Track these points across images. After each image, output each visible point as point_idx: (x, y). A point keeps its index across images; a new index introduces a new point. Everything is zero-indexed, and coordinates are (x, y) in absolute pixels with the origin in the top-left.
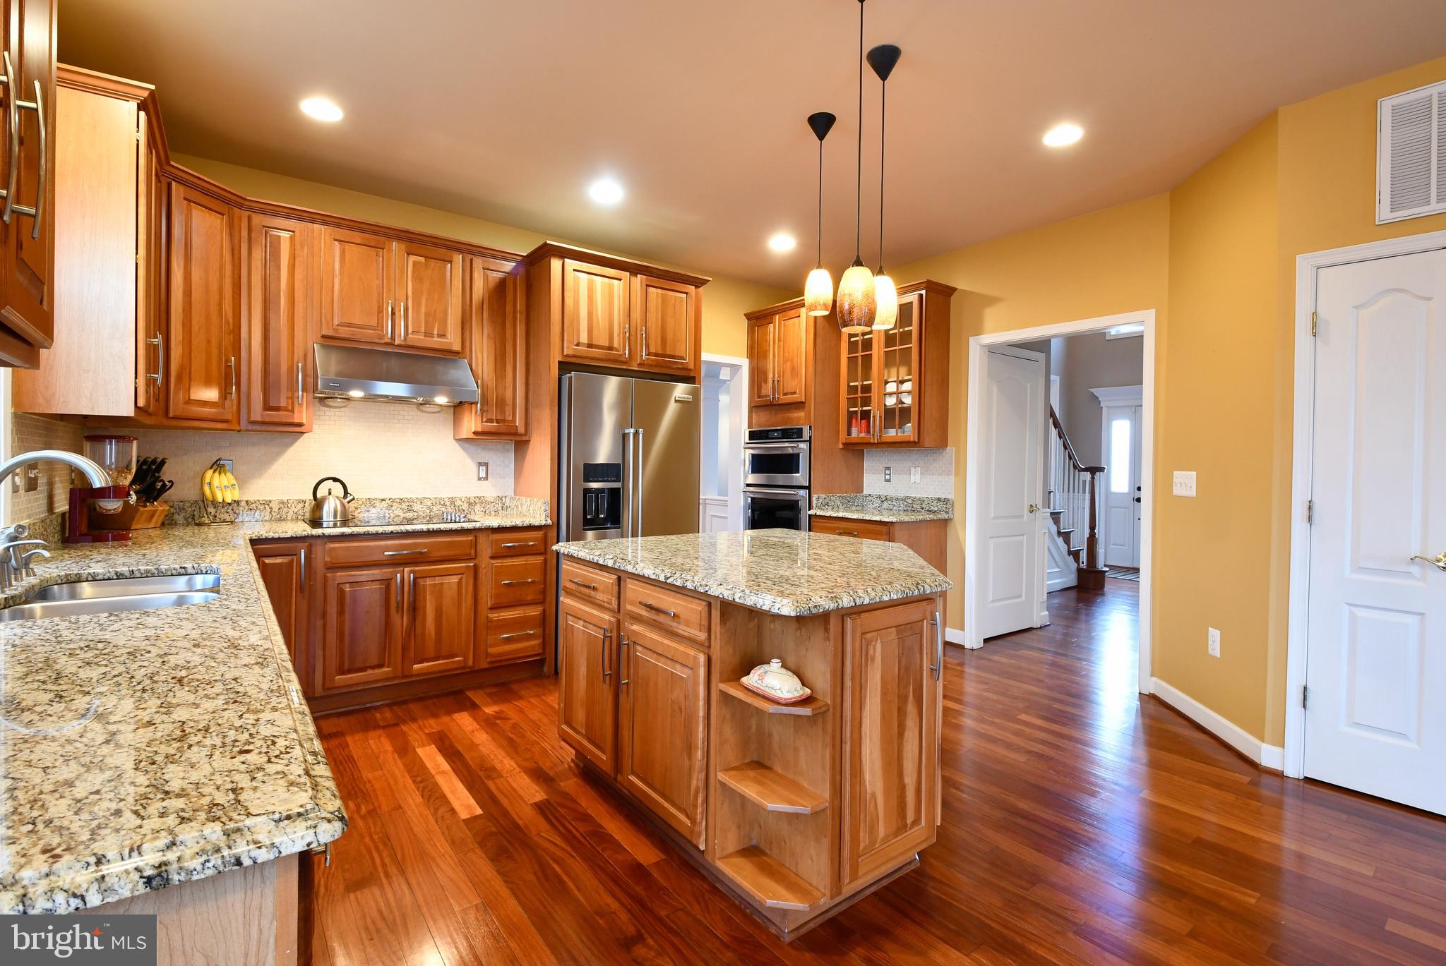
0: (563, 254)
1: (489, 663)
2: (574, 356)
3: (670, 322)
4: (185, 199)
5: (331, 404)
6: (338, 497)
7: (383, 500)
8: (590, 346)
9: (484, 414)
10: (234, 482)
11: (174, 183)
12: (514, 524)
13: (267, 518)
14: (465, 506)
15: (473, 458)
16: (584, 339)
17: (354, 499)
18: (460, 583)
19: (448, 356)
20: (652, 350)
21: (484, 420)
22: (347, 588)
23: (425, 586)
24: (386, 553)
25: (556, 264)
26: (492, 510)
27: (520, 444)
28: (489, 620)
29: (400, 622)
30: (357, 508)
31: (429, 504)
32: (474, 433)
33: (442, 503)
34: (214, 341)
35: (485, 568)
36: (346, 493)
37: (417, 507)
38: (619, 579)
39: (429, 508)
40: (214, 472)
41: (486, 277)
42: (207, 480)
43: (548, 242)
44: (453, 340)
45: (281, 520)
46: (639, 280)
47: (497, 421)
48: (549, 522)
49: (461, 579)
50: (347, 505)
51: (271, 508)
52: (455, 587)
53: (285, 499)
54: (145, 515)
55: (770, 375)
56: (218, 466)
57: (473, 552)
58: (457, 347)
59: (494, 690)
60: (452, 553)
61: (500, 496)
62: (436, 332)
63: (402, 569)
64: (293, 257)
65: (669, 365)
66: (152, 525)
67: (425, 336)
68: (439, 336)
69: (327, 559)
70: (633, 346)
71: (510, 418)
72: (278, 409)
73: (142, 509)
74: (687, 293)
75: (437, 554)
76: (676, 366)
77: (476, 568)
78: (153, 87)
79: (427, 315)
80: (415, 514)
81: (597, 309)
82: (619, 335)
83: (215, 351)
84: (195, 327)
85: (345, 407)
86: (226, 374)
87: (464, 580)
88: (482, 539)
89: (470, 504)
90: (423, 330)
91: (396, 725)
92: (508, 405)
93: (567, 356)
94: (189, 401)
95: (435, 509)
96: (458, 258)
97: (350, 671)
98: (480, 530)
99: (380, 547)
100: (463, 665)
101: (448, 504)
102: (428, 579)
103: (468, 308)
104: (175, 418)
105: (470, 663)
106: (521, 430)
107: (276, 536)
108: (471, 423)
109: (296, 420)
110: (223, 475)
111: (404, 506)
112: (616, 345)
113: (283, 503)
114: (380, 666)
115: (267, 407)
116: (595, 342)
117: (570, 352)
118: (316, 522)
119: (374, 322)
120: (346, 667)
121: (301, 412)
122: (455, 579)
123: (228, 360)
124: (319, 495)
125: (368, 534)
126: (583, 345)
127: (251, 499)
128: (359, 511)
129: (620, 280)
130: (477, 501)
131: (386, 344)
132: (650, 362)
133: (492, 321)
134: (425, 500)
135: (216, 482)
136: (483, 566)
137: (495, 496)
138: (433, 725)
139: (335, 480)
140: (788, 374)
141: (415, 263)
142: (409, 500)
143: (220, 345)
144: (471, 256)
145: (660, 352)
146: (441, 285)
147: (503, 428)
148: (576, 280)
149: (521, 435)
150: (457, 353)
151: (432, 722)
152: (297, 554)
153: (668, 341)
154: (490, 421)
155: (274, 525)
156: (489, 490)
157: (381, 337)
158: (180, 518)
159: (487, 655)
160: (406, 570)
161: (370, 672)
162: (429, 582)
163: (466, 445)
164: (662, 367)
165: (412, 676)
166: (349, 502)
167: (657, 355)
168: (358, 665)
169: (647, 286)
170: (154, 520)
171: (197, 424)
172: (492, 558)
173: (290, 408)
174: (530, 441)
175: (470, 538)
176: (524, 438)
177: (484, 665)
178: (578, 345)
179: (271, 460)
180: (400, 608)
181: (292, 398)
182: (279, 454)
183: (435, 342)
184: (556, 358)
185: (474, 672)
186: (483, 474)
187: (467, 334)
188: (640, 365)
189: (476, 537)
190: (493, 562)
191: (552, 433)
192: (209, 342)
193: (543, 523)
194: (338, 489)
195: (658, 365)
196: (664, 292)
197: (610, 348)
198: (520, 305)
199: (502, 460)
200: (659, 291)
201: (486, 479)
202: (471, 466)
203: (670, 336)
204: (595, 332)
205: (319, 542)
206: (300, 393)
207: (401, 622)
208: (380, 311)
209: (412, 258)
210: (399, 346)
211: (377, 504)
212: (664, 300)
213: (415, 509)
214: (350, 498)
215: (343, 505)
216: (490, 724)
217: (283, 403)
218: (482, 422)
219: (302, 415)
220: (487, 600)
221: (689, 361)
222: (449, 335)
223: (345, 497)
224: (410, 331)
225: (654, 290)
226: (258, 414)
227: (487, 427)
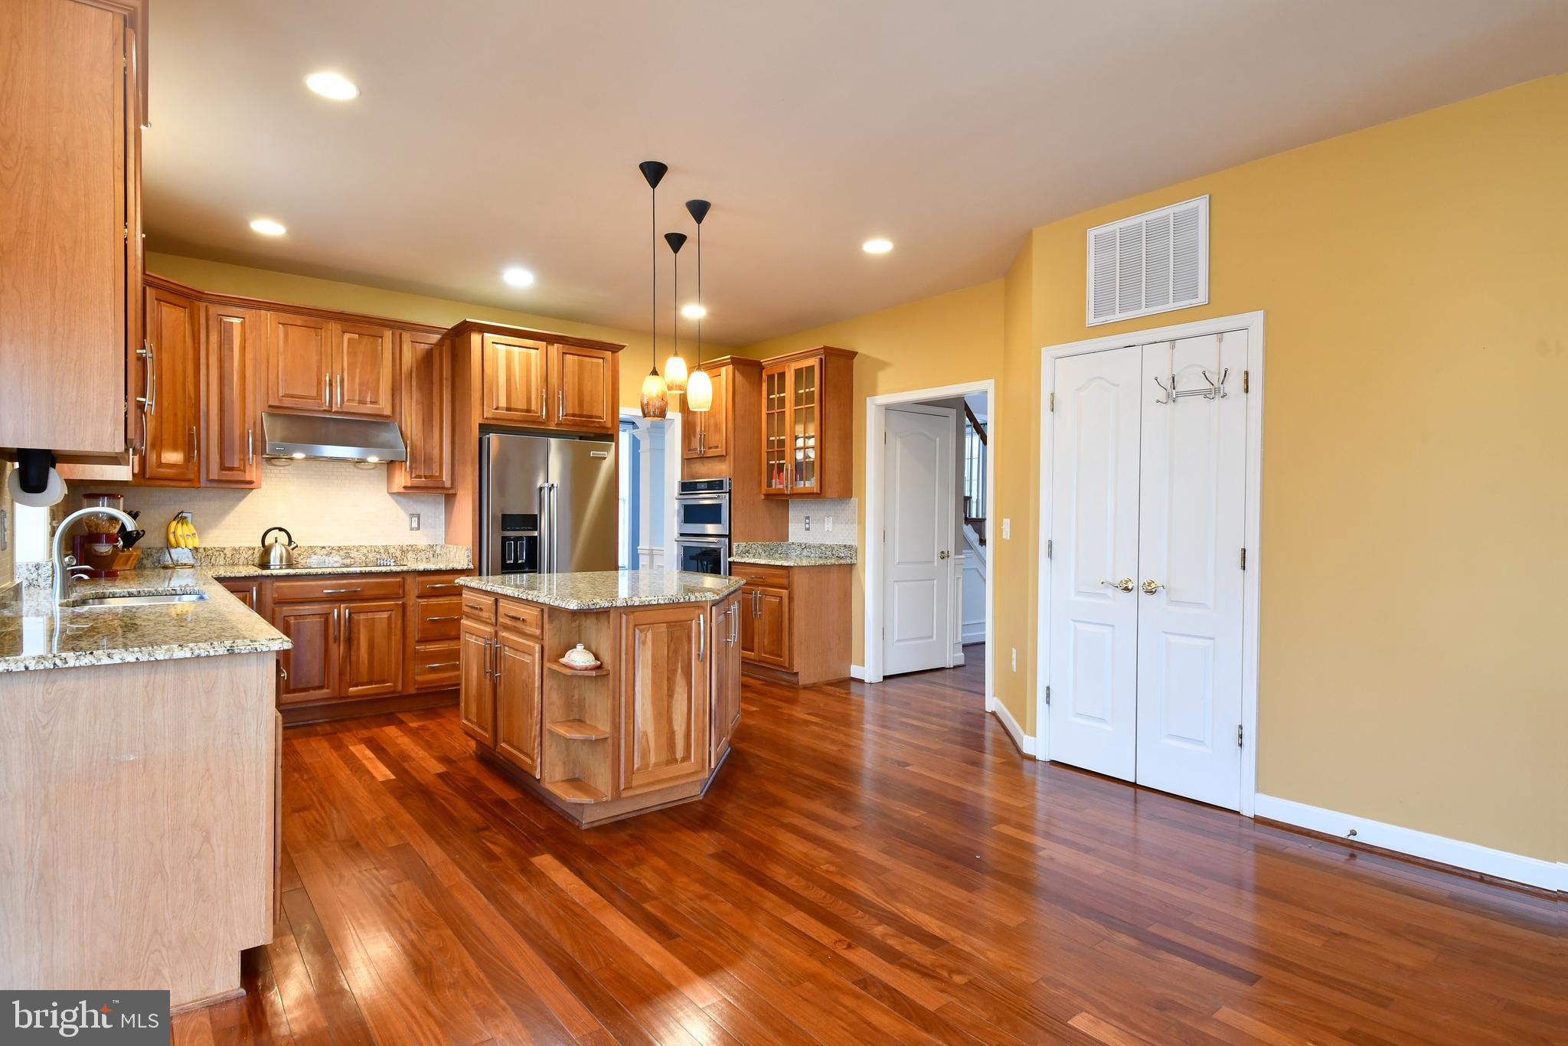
0: (483, 329)
1: (418, 689)
2: (493, 419)
3: (588, 386)
4: (157, 299)
5: (274, 463)
6: (283, 545)
7: (323, 548)
8: (508, 409)
9: (414, 471)
10: (195, 532)
11: (147, 288)
12: (438, 567)
13: (222, 563)
14: (398, 554)
15: (406, 511)
16: (503, 403)
17: (297, 546)
18: (389, 618)
19: (379, 421)
20: (570, 411)
21: (413, 475)
22: (292, 621)
23: (358, 620)
24: (325, 591)
25: (475, 338)
26: (424, 557)
27: (450, 498)
28: (417, 652)
29: (336, 650)
30: (300, 555)
31: (365, 551)
32: (405, 487)
33: (377, 550)
34: (180, 415)
35: (412, 606)
36: (290, 541)
37: (354, 553)
38: (496, 600)
39: (365, 555)
40: (178, 522)
41: (414, 349)
42: (172, 530)
43: (468, 320)
44: (384, 406)
45: (233, 564)
46: (555, 350)
47: (426, 477)
48: (471, 566)
49: (390, 615)
50: (291, 551)
51: (225, 554)
52: (385, 622)
53: (237, 546)
54: (123, 559)
55: (698, 429)
56: (180, 518)
57: (401, 592)
58: (388, 412)
59: (422, 712)
60: (382, 592)
61: (431, 544)
62: (369, 400)
63: (338, 605)
64: (244, 340)
65: (585, 424)
66: (128, 567)
67: (359, 403)
68: (371, 403)
69: (275, 596)
70: (550, 406)
71: (438, 474)
72: (231, 469)
73: (121, 554)
74: (603, 359)
75: (369, 593)
76: (593, 425)
77: (404, 607)
79: (361, 384)
80: (352, 560)
81: (515, 377)
82: (537, 399)
83: (180, 422)
84: (165, 404)
85: (289, 465)
86: (189, 441)
87: (393, 617)
88: (409, 580)
89: (403, 551)
90: (357, 398)
91: (335, 734)
92: (435, 462)
93: (487, 418)
94: (160, 465)
95: (370, 556)
96: (388, 334)
97: (295, 691)
98: (407, 572)
99: (319, 586)
100: (392, 689)
101: (382, 551)
102: (361, 614)
103: (398, 378)
104: (149, 478)
105: (400, 688)
106: (448, 484)
107: (233, 575)
108: (401, 479)
109: (248, 478)
110: (185, 526)
111: (342, 553)
112: (533, 407)
113: (235, 550)
114: (321, 687)
115: (223, 468)
116: (513, 406)
117: (490, 416)
118: (264, 564)
119: (314, 393)
120: (291, 687)
121: (251, 472)
122: (385, 615)
123: (190, 429)
124: (267, 543)
125: (309, 575)
126: (502, 409)
127: (208, 546)
128: (302, 557)
129: (537, 349)
130: (409, 548)
131: (325, 411)
132: (568, 422)
133: (420, 388)
134: (361, 548)
135: (179, 532)
136: (411, 604)
137: (427, 544)
138: (365, 733)
139: (281, 529)
140: (712, 429)
141: (350, 340)
142: (347, 548)
143: (184, 417)
144: (400, 331)
145: (577, 413)
146: (375, 358)
147: (430, 483)
148: (495, 352)
149: (448, 489)
150: (388, 417)
152: (250, 591)
153: (585, 403)
154: (419, 477)
155: (229, 568)
156: (421, 539)
157: (321, 405)
158: (147, 562)
159: (416, 682)
160: (342, 606)
161: (312, 692)
162: (362, 616)
163: (399, 498)
164: (579, 426)
165: (348, 697)
166: (293, 549)
167: (574, 415)
168: (301, 686)
169: (563, 353)
170: (130, 562)
171: (163, 482)
172: (419, 597)
173: (242, 468)
174: (456, 494)
175: (398, 580)
176: (451, 492)
177: (412, 691)
178: (497, 409)
179: (225, 512)
180: (337, 639)
181: (244, 459)
182: (232, 507)
183: (368, 408)
184: (476, 420)
185: (402, 698)
186: (415, 525)
187: (397, 401)
188: (558, 424)
189: (403, 578)
190: (420, 600)
191: (474, 486)
192: (176, 415)
193: (465, 567)
194: (284, 539)
195: (575, 424)
196: (581, 358)
197: (528, 411)
198: (447, 372)
199: (433, 512)
200: (576, 357)
201: (418, 528)
202: (406, 518)
203: (587, 399)
204: (513, 396)
205: (268, 581)
206: (251, 455)
207: (338, 651)
208: (319, 383)
209: (347, 336)
210: (336, 412)
211: (318, 551)
212: (581, 366)
213: (352, 555)
214: (293, 546)
215: (287, 551)
216: (414, 733)
217: (236, 464)
218: (411, 478)
219: (251, 474)
220: (414, 634)
221: (606, 420)
222: (380, 402)
223: (290, 544)
224: (346, 399)
225: (571, 357)
226: (215, 474)
227: (416, 482)
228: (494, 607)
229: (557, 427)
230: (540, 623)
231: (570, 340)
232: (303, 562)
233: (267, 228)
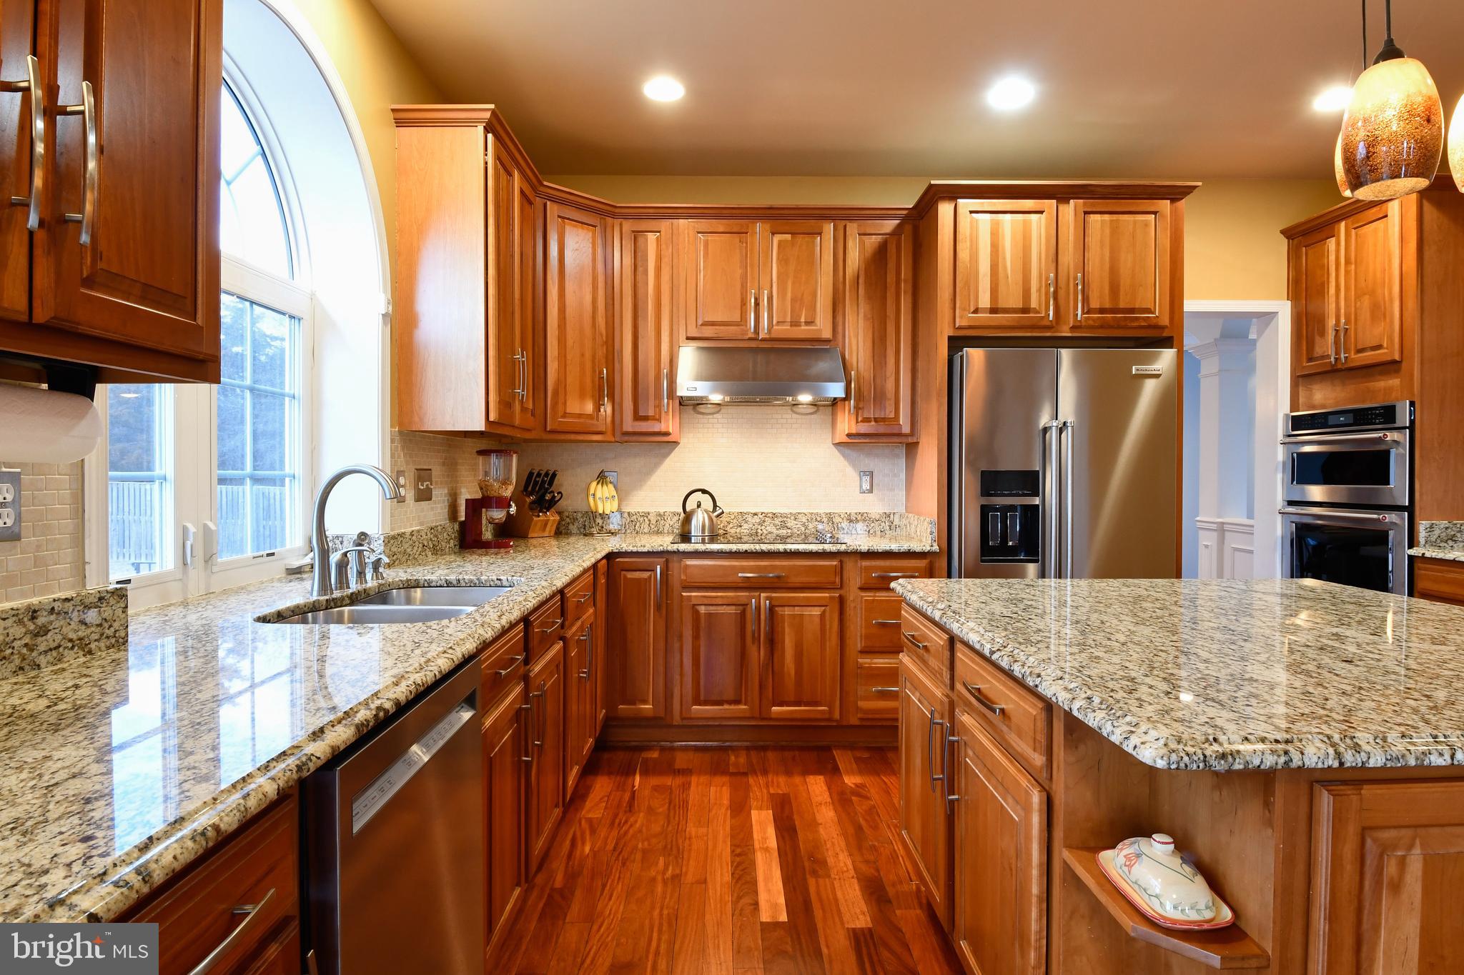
0: (954, 194)
1: (861, 719)
2: (970, 327)
3: (1126, 261)
4: (559, 217)
5: (702, 410)
6: (706, 511)
7: (755, 514)
8: (993, 310)
9: (860, 412)
10: (615, 494)
11: (548, 203)
12: (888, 548)
13: (646, 530)
14: (846, 524)
15: (854, 466)
16: (985, 301)
17: (723, 513)
18: (822, 616)
19: (813, 348)
20: (1095, 304)
21: (860, 419)
22: (702, 609)
23: (783, 616)
24: (740, 575)
25: (945, 210)
26: (878, 529)
27: (911, 448)
28: (861, 667)
29: (756, 654)
30: (729, 523)
31: (804, 520)
32: (849, 435)
33: (819, 519)
34: (588, 355)
35: (854, 601)
36: (715, 506)
37: (791, 523)
38: (951, 642)
39: (804, 525)
40: (598, 483)
41: (862, 243)
42: (592, 491)
43: (933, 182)
44: (823, 327)
45: (658, 533)
46: (1070, 210)
47: (876, 420)
48: (936, 548)
49: (824, 612)
50: (715, 519)
51: (649, 521)
52: (817, 620)
53: (662, 511)
54: (539, 524)
55: (1331, 322)
56: (602, 478)
57: (838, 580)
58: (827, 334)
59: (866, 755)
60: (813, 579)
61: (887, 512)
62: (803, 320)
63: (757, 594)
64: (659, 258)
65: (1123, 323)
66: (546, 534)
67: (791, 326)
68: (807, 323)
69: (683, 577)
70: (1061, 302)
71: (892, 415)
72: (646, 418)
73: (535, 519)
74: (1155, 213)
75: (796, 580)
76: (1136, 324)
77: (842, 601)
78: (492, 106)
79: (793, 300)
80: (789, 531)
81: (1004, 259)
82: (1039, 290)
83: (588, 365)
84: (570, 342)
85: (718, 412)
86: (599, 386)
87: (827, 614)
88: (849, 564)
89: (851, 521)
90: (789, 319)
91: (745, 774)
92: (890, 399)
93: (960, 328)
94: (565, 415)
95: (811, 526)
96: (829, 228)
97: (706, 703)
98: (846, 553)
99: (734, 567)
100: (827, 716)
101: (825, 520)
102: (786, 608)
103: (841, 286)
104: (552, 432)
105: (837, 715)
106: (906, 429)
107: (635, 549)
108: (846, 423)
109: (665, 430)
110: (605, 487)
111: (777, 521)
112: (1034, 304)
113: (660, 515)
114: (737, 702)
115: (638, 417)
116: (1001, 304)
117: (965, 323)
118: (685, 537)
119: (737, 317)
120: (702, 698)
121: (667, 421)
122: (816, 612)
123: (601, 372)
124: (688, 509)
125: (722, 552)
126: (984, 310)
127: (632, 511)
128: (731, 525)
129: (1041, 212)
130: (859, 517)
131: (750, 339)
132: (1091, 322)
133: (869, 298)
134: (800, 516)
135: (599, 495)
136: (851, 598)
137: (881, 511)
138: (781, 784)
139: (704, 492)
140: (1365, 315)
141: (780, 243)
142: (783, 515)
143: (594, 357)
144: (843, 223)
145: (1107, 305)
146: (810, 263)
147: (882, 429)
148: (974, 226)
149: (906, 435)
150: (827, 341)
151: (782, 780)
152: (654, 570)
153: (1122, 289)
154: (867, 420)
155: (655, 538)
156: (874, 506)
157: (746, 332)
158: (573, 528)
159: (858, 709)
160: (763, 595)
161: (726, 707)
162: (787, 611)
163: (847, 451)
164: (1111, 327)
165: (771, 719)
166: (718, 516)
167: (1102, 311)
168: (714, 698)
169: (1086, 213)
170: (548, 529)
171: (573, 437)
172: (862, 589)
173: (657, 417)
174: (917, 443)
175: (835, 563)
176: (910, 440)
177: (854, 720)
178: (976, 311)
179: (650, 471)
180: (756, 639)
181: (658, 406)
182: (657, 465)
183: (803, 331)
184: (944, 332)
185: (841, 727)
186: (866, 486)
187: (840, 319)
188: (1073, 328)
189: (841, 562)
190: (863, 594)
191: (940, 429)
192: (583, 355)
193: (927, 548)
194: (707, 502)
195: (1103, 326)
196: (1115, 217)
197: (1025, 310)
198: (905, 272)
199: (890, 467)
200: (1107, 217)
201: (871, 491)
202: (852, 474)
203: (1125, 282)
204: (1002, 288)
205: (675, 558)
206: (666, 400)
207: (757, 655)
208: (744, 303)
209: (777, 238)
210: (763, 340)
211: (749, 519)
212: (1115, 230)
213: (789, 525)
214: (718, 513)
215: (711, 519)
217: (651, 413)
218: (857, 422)
219: (669, 424)
220: (856, 640)
221: (1160, 313)
222: (818, 321)
223: (714, 510)
224: (775, 322)
225: (1098, 217)
226: (629, 425)
227: (864, 428)
228: (947, 654)
229: (1073, 331)
230: (1042, 738)
231: (1099, 189)
232: (733, 531)
233: (664, 93)
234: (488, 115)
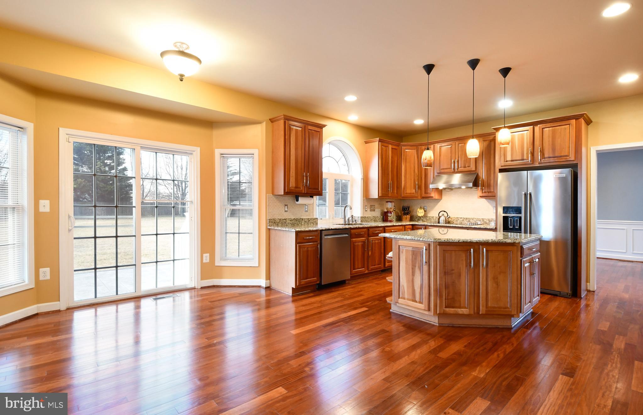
2: (506, 166)
3: (558, 141)
4: (405, 149)
6: (445, 216)
8: (513, 161)
9: (483, 190)
11: (403, 147)
14: (488, 222)
15: (492, 205)
16: (509, 159)
17: (450, 217)
19: (471, 172)
21: (483, 192)
25: (497, 134)
30: (454, 220)
33: (479, 220)
34: (413, 179)
36: (448, 215)
39: (475, 221)
41: (484, 143)
42: (418, 211)
46: (538, 128)
47: (488, 192)
48: (494, 228)
50: (447, 219)
51: (434, 219)
56: (419, 207)
58: (474, 169)
62: (467, 166)
65: (558, 160)
67: (464, 168)
68: (468, 167)
70: (535, 155)
71: (493, 191)
72: (427, 193)
74: (569, 124)
76: (562, 160)
78: (379, 138)
82: (527, 153)
83: (413, 181)
86: (415, 186)
89: (489, 221)
90: (463, 166)
92: (492, 186)
93: (502, 166)
94: (406, 193)
101: (482, 220)
104: (403, 197)
108: (479, 194)
109: (431, 196)
110: (421, 209)
111: (467, 220)
112: (525, 158)
113: (436, 217)
115: (425, 193)
116: (515, 159)
117: (504, 165)
118: (439, 223)
119: (449, 167)
123: (416, 183)
124: (440, 216)
126: (509, 161)
127: (430, 216)
129: (528, 130)
130: (492, 220)
131: (453, 172)
132: (546, 161)
135: (420, 212)
139: (444, 211)
142: (469, 219)
145: (551, 156)
147: (490, 195)
153: (557, 150)
154: (485, 192)
157: (451, 170)
163: (489, 200)
167: (549, 157)
169: (544, 128)
171: (409, 198)
173: (430, 193)
178: (506, 161)
179: (435, 206)
182: (437, 204)
183: (467, 169)
184: (498, 168)
192: (411, 179)
195: (551, 162)
196: (554, 128)
197: (522, 160)
200: (551, 128)
202: (491, 208)
203: (558, 148)
204: (515, 154)
208: (451, 163)
209: (460, 145)
210: (456, 172)
211: (460, 219)
212: (554, 132)
213: (471, 221)
214: (449, 217)
218: (482, 193)
219: (434, 195)
221: (571, 156)
222: (471, 166)
223: (447, 216)
224: (459, 167)
225: (548, 129)
226: (424, 195)
227: (484, 194)
229: (539, 165)
231: (547, 120)
232: (455, 222)
233: (419, 122)
234: (378, 140)
